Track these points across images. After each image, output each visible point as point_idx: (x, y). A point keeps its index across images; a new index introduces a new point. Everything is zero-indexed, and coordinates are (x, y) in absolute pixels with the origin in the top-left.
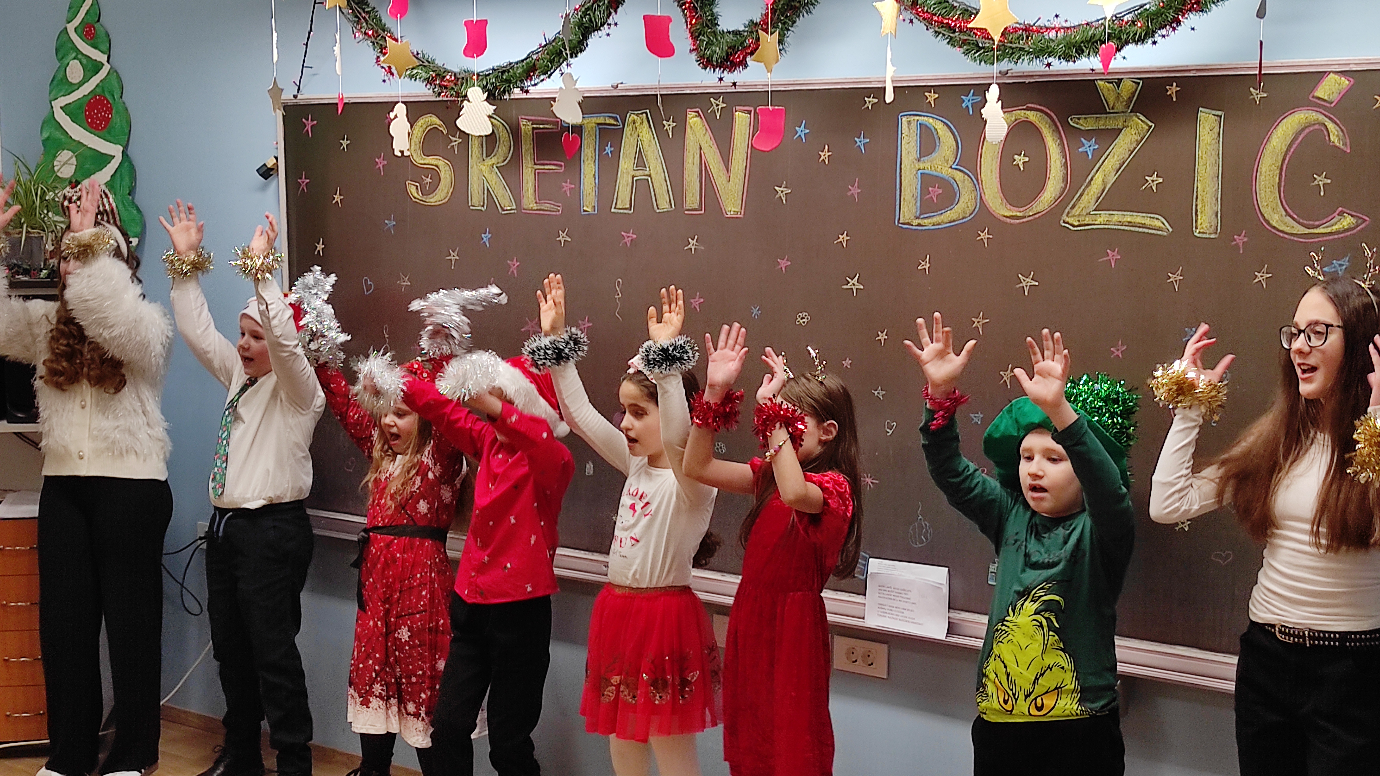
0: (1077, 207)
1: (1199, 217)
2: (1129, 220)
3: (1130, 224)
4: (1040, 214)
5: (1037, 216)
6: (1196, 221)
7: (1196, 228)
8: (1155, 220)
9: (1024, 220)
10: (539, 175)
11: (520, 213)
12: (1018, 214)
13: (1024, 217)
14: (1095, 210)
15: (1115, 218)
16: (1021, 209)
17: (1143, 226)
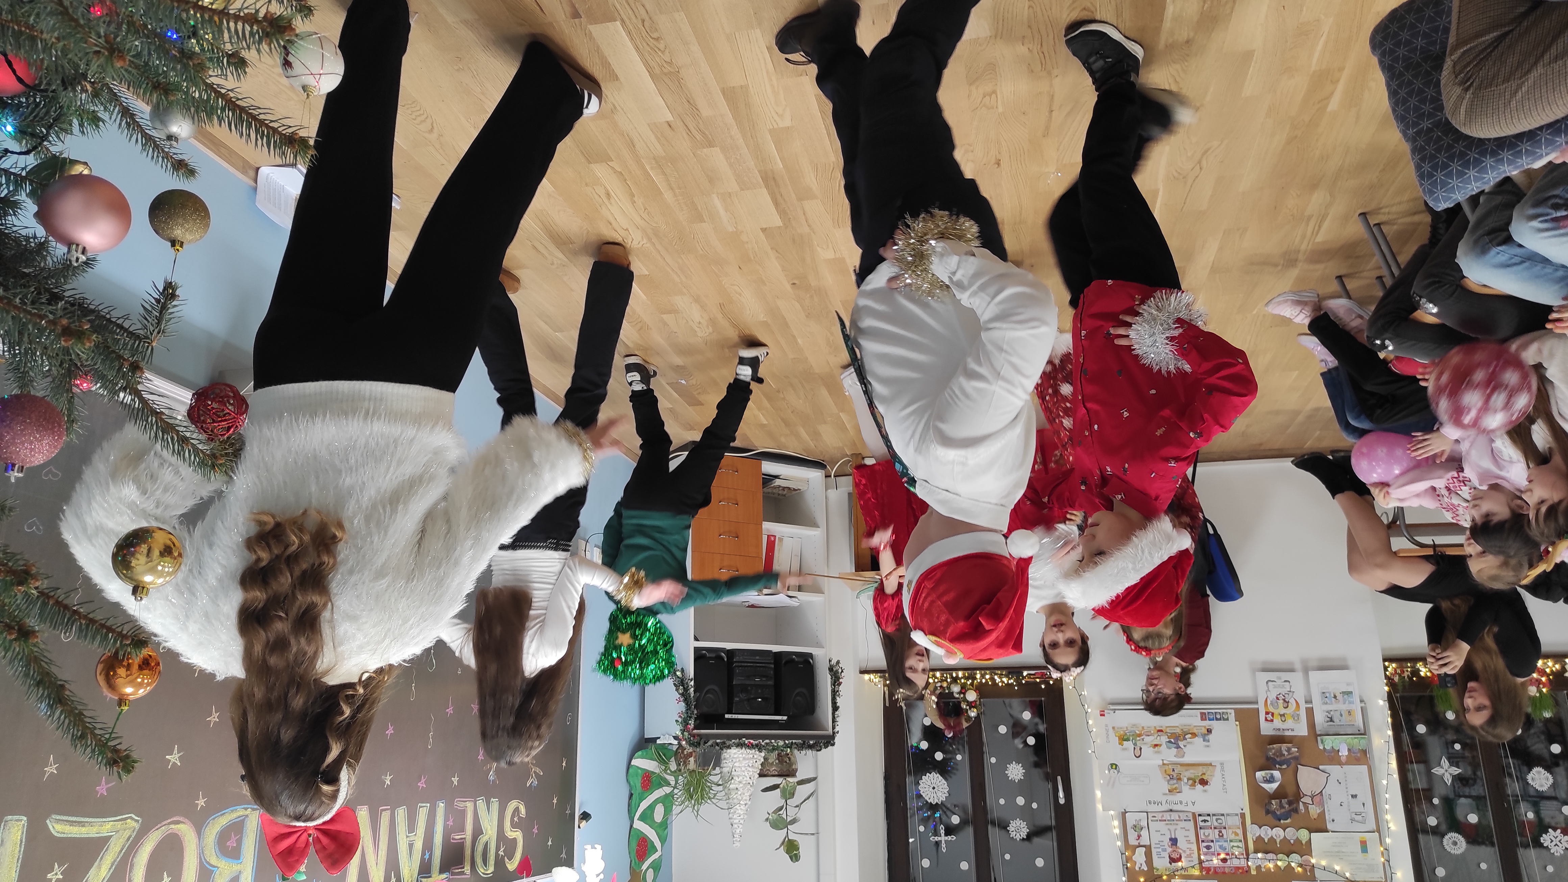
0: (126, 837)
1: (19, 838)
2: (84, 829)
3: (81, 824)
4: (157, 827)
5: (159, 826)
6: (23, 833)
7: (24, 825)
8: (61, 830)
9: (169, 821)
10: (462, 830)
11: (474, 797)
12: (172, 826)
13: (169, 824)
14: (112, 836)
15: (95, 829)
16: (170, 831)
17: (72, 823)
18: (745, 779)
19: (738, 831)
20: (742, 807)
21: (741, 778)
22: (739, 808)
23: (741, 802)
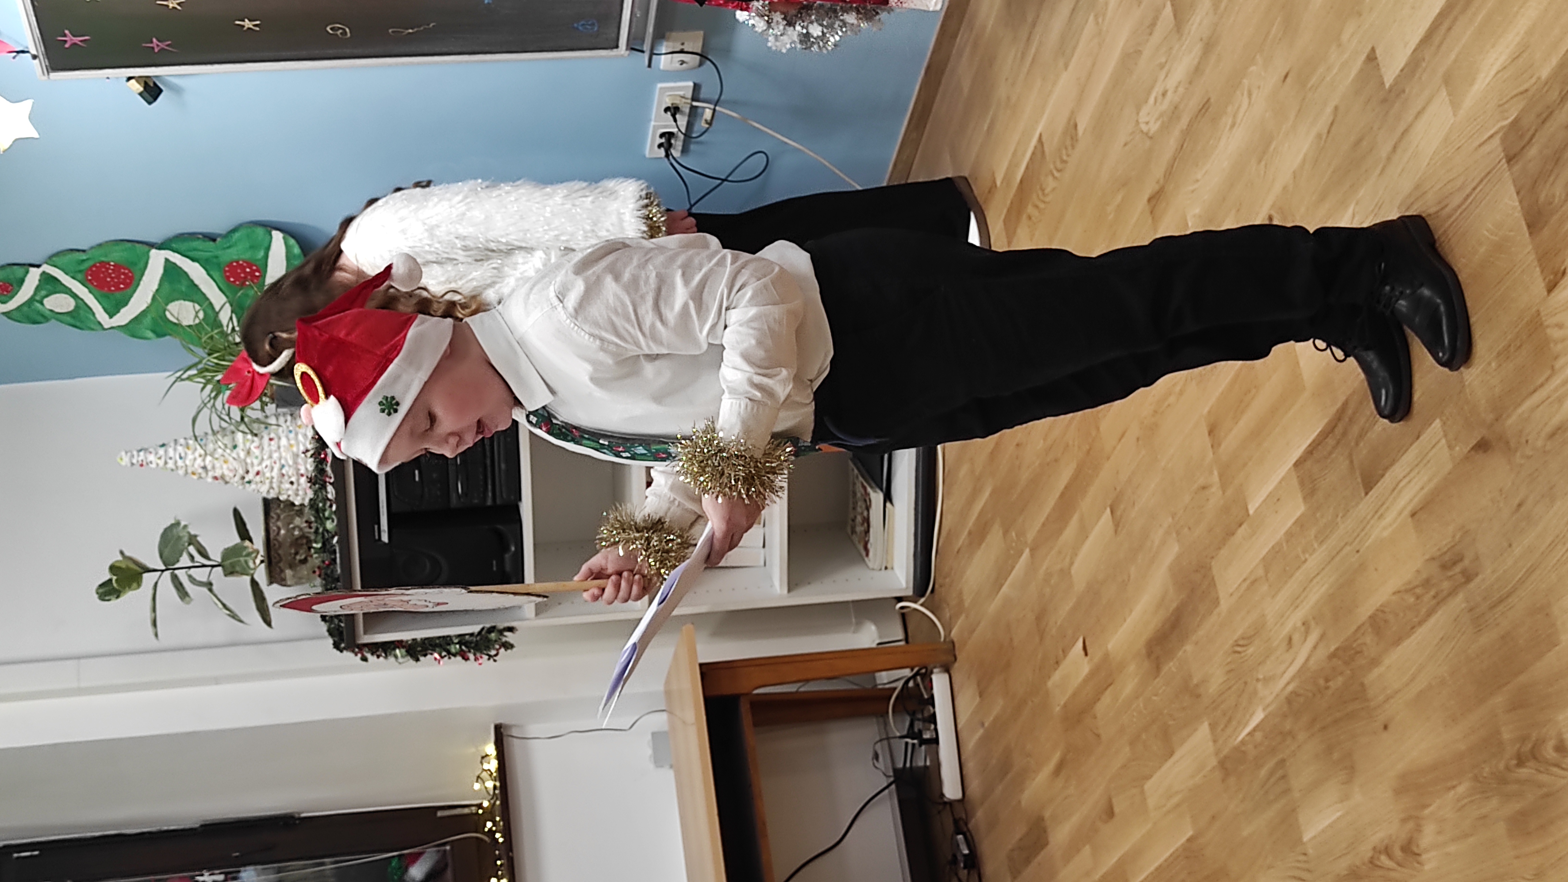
18: (256, 462)
19: (151, 457)
20: (199, 461)
21: (257, 452)
22: (197, 454)
23: (209, 458)
